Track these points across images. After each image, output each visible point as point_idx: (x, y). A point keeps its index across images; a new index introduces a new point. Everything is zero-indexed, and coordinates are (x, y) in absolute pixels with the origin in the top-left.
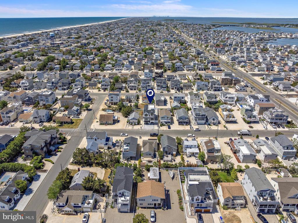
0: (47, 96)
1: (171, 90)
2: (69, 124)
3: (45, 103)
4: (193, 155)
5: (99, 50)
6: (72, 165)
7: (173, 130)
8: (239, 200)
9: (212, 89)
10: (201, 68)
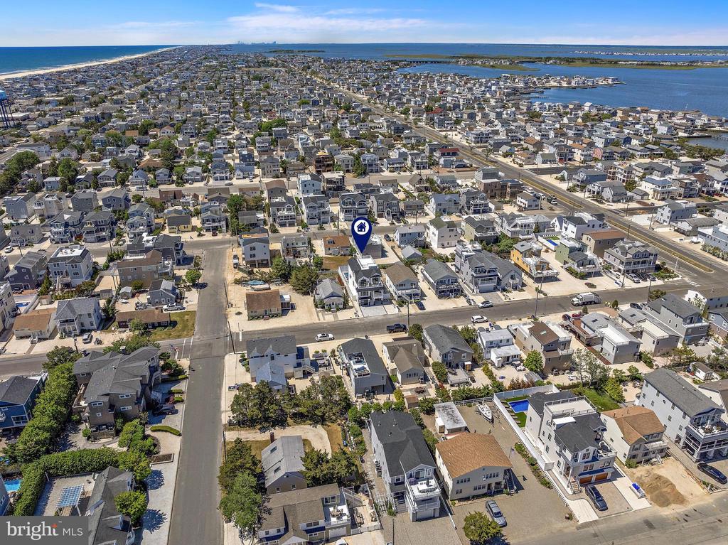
0: (74, 261)
1: (379, 220)
2: (165, 327)
3: (68, 279)
4: (507, 361)
5: (146, 133)
6: (232, 430)
7: (431, 313)
8: (654, 441)
9: (469, 209)
10: (422, 163)
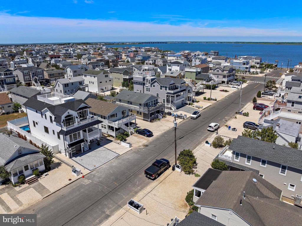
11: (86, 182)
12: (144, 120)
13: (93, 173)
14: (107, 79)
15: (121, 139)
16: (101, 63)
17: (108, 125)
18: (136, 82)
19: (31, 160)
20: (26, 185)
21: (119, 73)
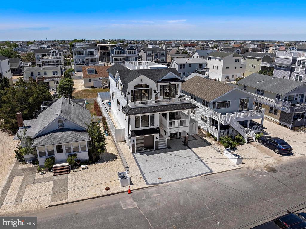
11: (129, 203)
12: (280, 124)
13: (149, 190)
14: (237, 65)
15: (226, 144)
16: (236, 50)
17: (210, 118)
18: (279, 67)
19: (69, 139)
20: (51, 174)
21: (256, 59)
